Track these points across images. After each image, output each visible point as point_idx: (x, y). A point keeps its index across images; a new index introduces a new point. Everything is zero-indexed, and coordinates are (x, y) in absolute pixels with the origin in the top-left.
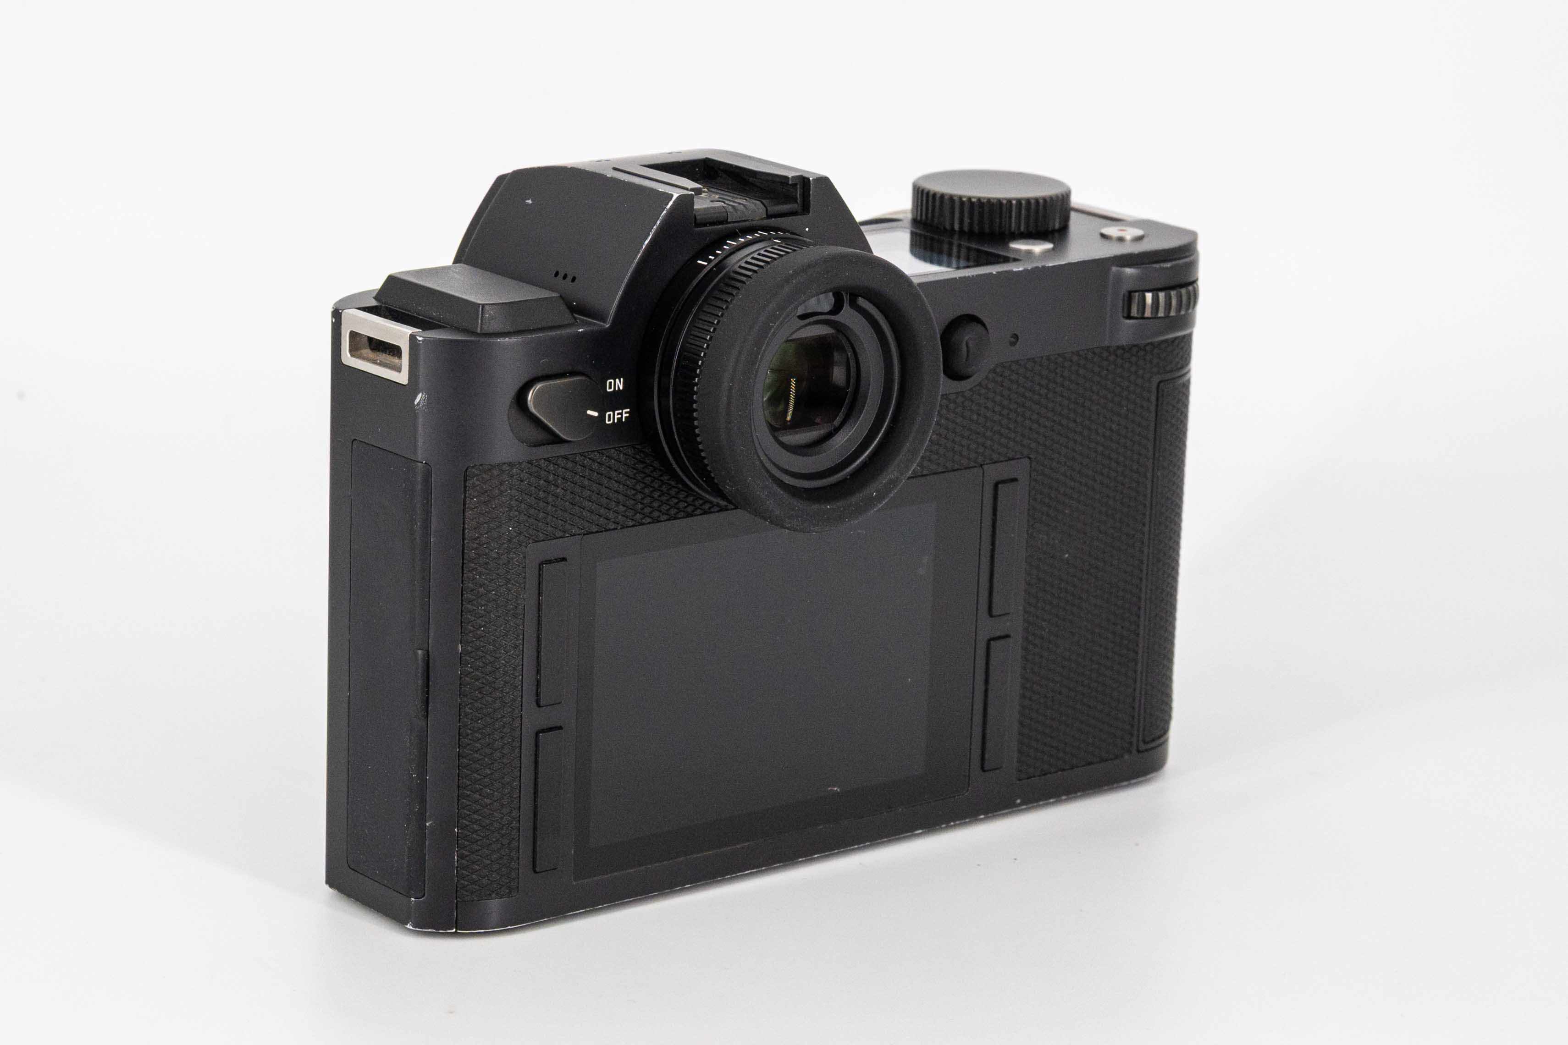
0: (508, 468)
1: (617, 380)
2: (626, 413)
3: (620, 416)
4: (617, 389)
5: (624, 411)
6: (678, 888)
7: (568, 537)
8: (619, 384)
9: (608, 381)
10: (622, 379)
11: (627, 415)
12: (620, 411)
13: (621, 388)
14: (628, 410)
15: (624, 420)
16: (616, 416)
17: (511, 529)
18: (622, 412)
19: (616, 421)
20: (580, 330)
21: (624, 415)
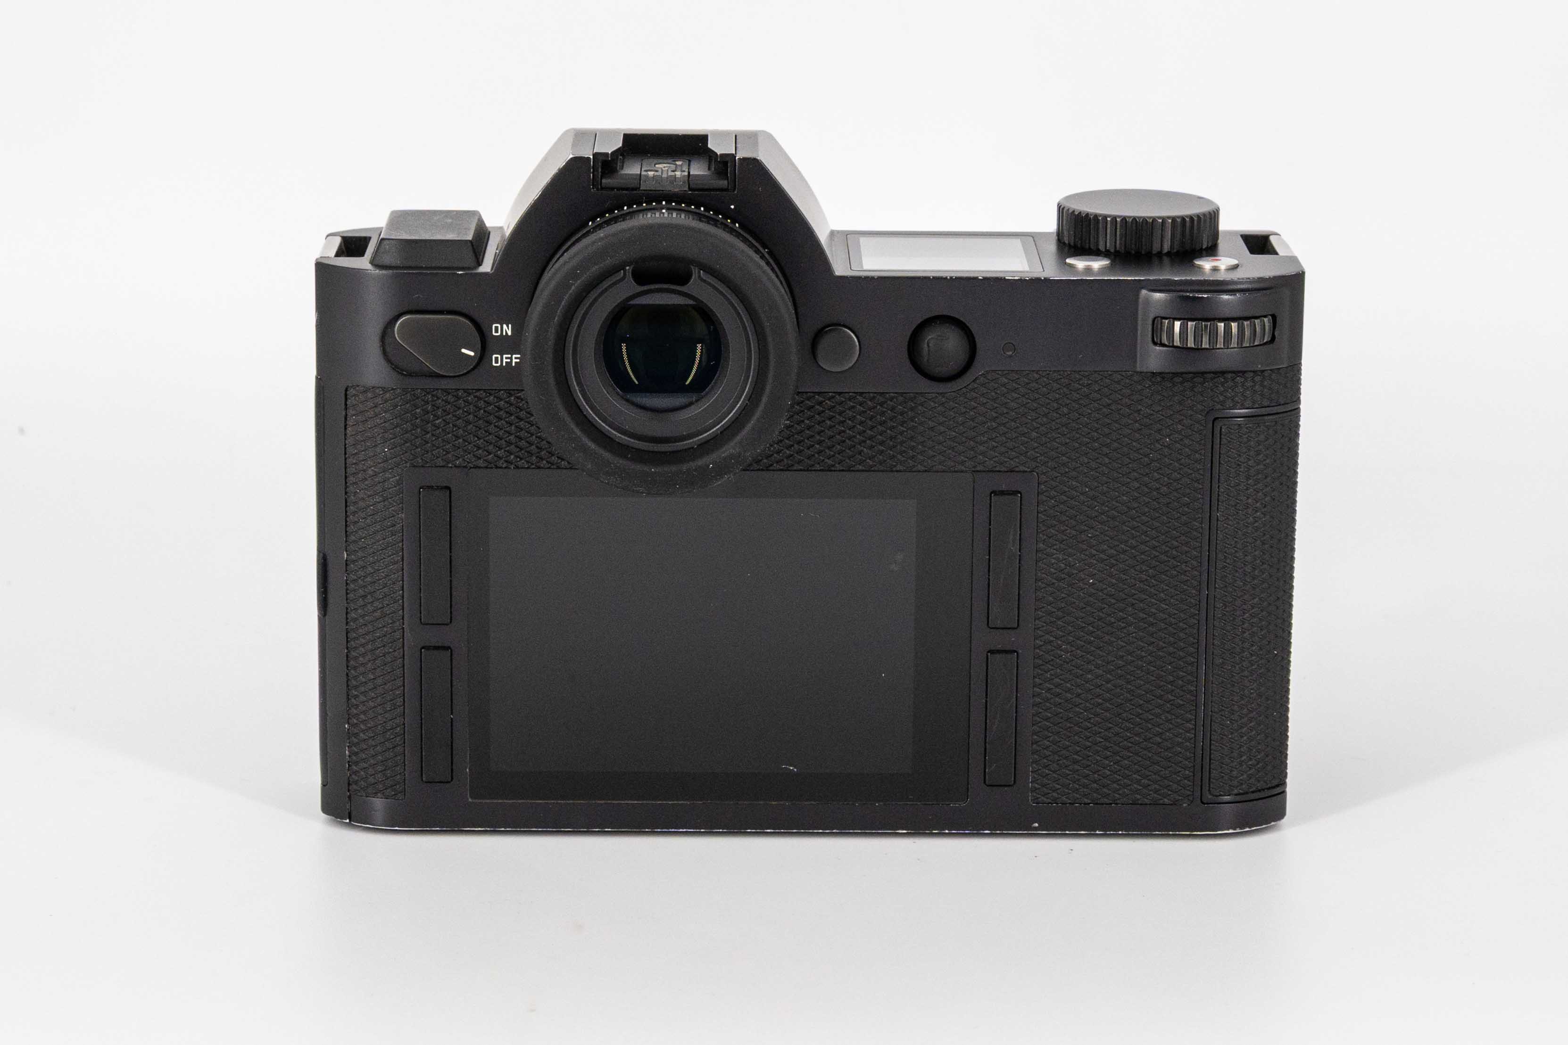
0: (381, 393)
1: (505, 326)
2: (516, 358)
3: (509, 360)
4: (504, 334)
5: (514, 356)
6: (597, 830)
7: (451, 467)
8: (507, 330)
9: (494, 325)
10: (510, 326)
11: (518, 360)
12: (509, 356)
13: (509, 333)
14: (519, 356)
15: (514, 365)
16: (505, 360)
17: (386, 450)
18: (512, 357)
19: (504, 364)
20: (460, 273)
21: (514, 360)
